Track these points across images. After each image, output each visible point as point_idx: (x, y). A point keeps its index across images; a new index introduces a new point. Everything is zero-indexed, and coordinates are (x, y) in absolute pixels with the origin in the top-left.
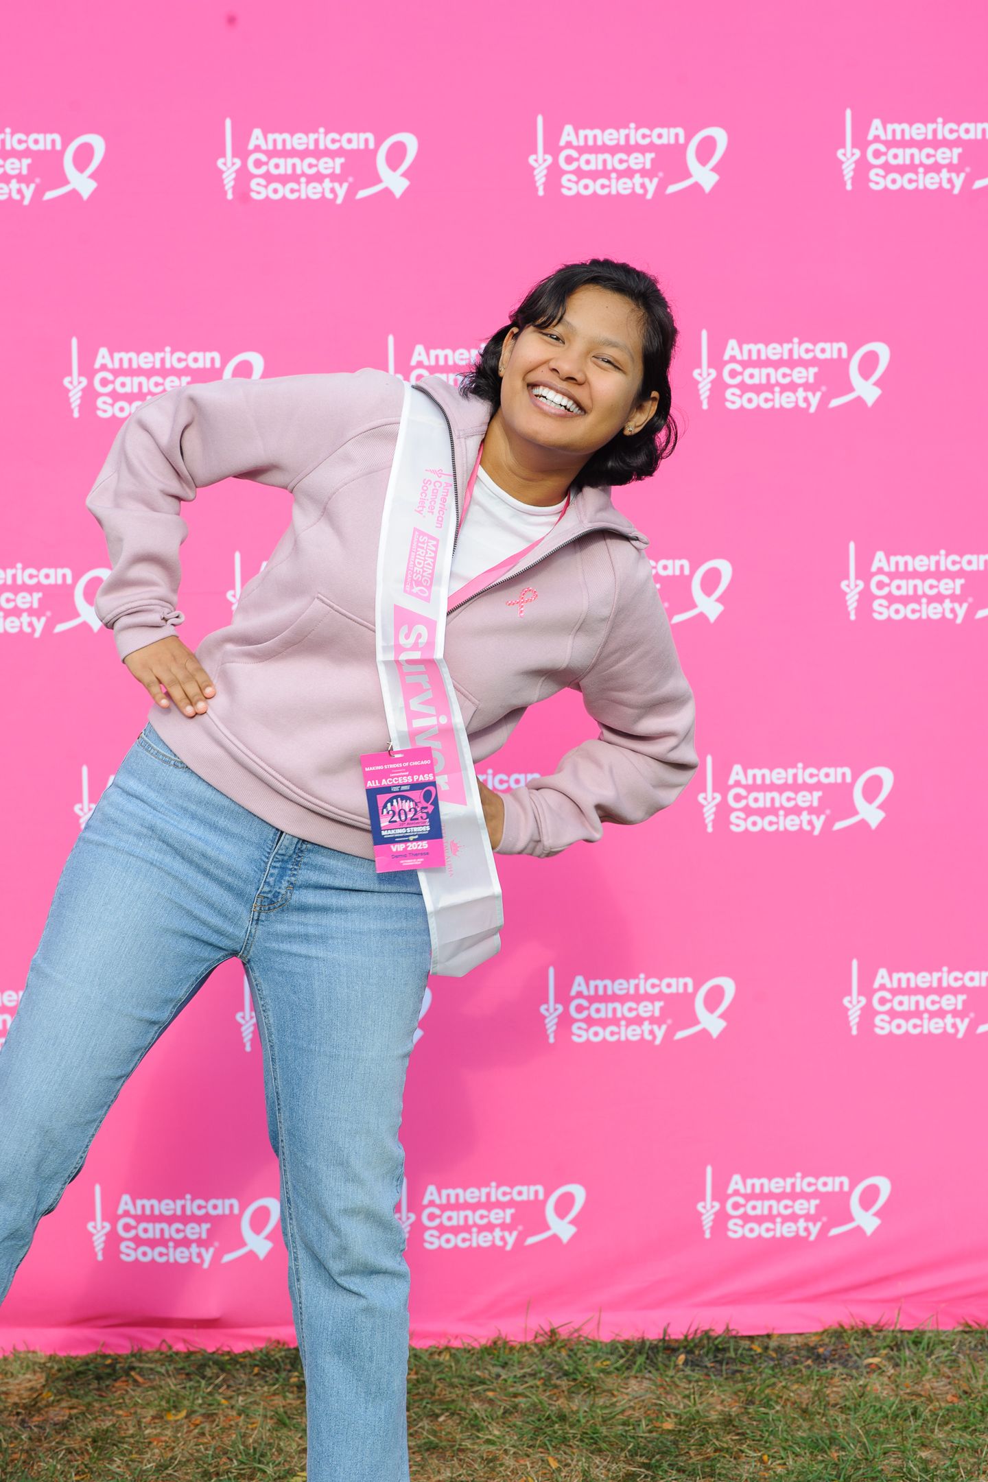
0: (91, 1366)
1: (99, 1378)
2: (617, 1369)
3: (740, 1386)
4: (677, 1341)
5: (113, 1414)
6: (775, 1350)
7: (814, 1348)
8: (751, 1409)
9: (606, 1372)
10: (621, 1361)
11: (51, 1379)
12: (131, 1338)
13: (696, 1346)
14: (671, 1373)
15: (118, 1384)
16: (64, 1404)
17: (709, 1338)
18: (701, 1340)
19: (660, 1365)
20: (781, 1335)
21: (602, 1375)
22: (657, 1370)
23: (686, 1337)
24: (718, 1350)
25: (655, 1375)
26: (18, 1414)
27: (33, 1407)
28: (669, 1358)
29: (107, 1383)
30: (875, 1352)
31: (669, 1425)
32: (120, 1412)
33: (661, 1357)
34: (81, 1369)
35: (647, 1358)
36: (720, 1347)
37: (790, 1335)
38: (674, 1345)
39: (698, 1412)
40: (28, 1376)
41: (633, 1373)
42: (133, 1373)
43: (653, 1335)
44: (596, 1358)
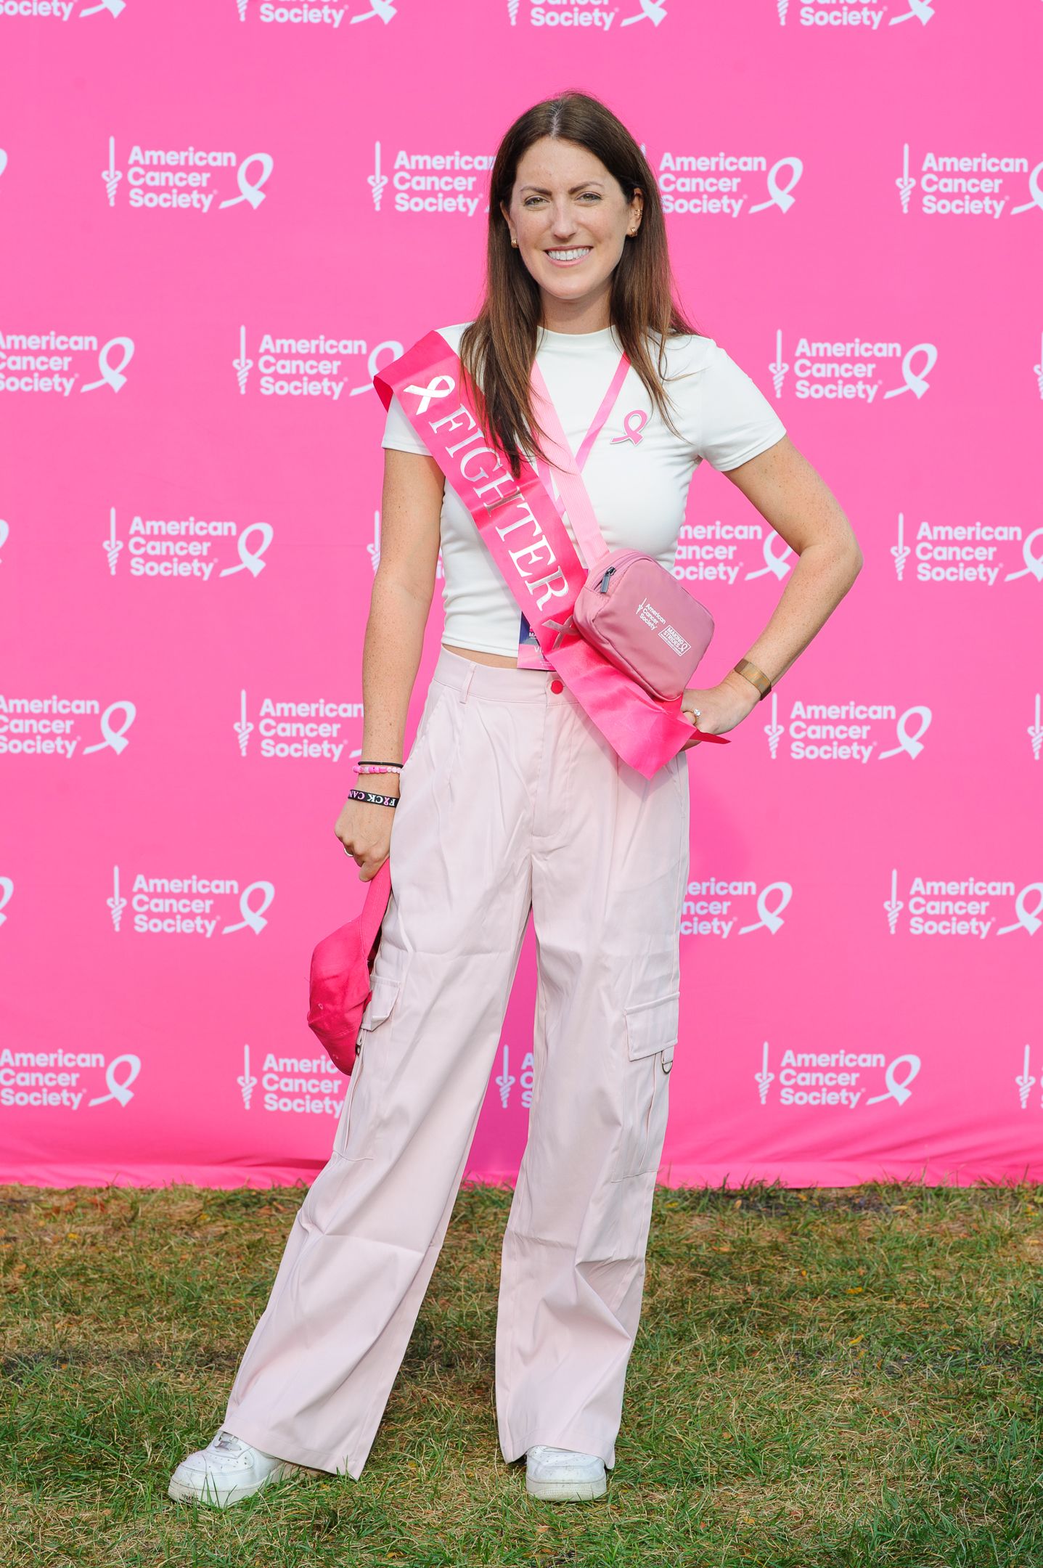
0: (239, 1197)
1: (246, 1206)
2: (684, 1209)
3: (787, 1223)
4: (735, 1190)
5: (261, 1231)
6: (818, 1200)
7: (851, 1199)
8: (794, 1238)
9: (675, 1212)
10: (686, 1203)
11: (207, 1205)
12: (270, 1176)
13: (751, 1194)
14: (729, 1213)
15: (262, 1211)
16: (219, 1223)
17: (762, 1187)
18: (756, 1189)
19: (720, 1206)
20: (824, 1189)
21: (670, 1213)
22: (718, 1210)
23: (743, 1187)
24: (769, 1197)
25: (716, 1215)
26: (182, 1229)
27: (194, 1225)
28: (728, 1202)
29: (254, 1209)
30: (903, 1201)
31: (726, 1248)
32: (267, 1230)
33: (720, 1203)
34: (232, 1198)
35: (710, 1200)
36: (772, 1194)
37: (830, 1189)
38: (731, 1193)
39: (750, 1240)
40: (186, 1203)
41: (697, 1212)
42: (275, 1203)
43: (715, 1185)
44: (665, 1200)
